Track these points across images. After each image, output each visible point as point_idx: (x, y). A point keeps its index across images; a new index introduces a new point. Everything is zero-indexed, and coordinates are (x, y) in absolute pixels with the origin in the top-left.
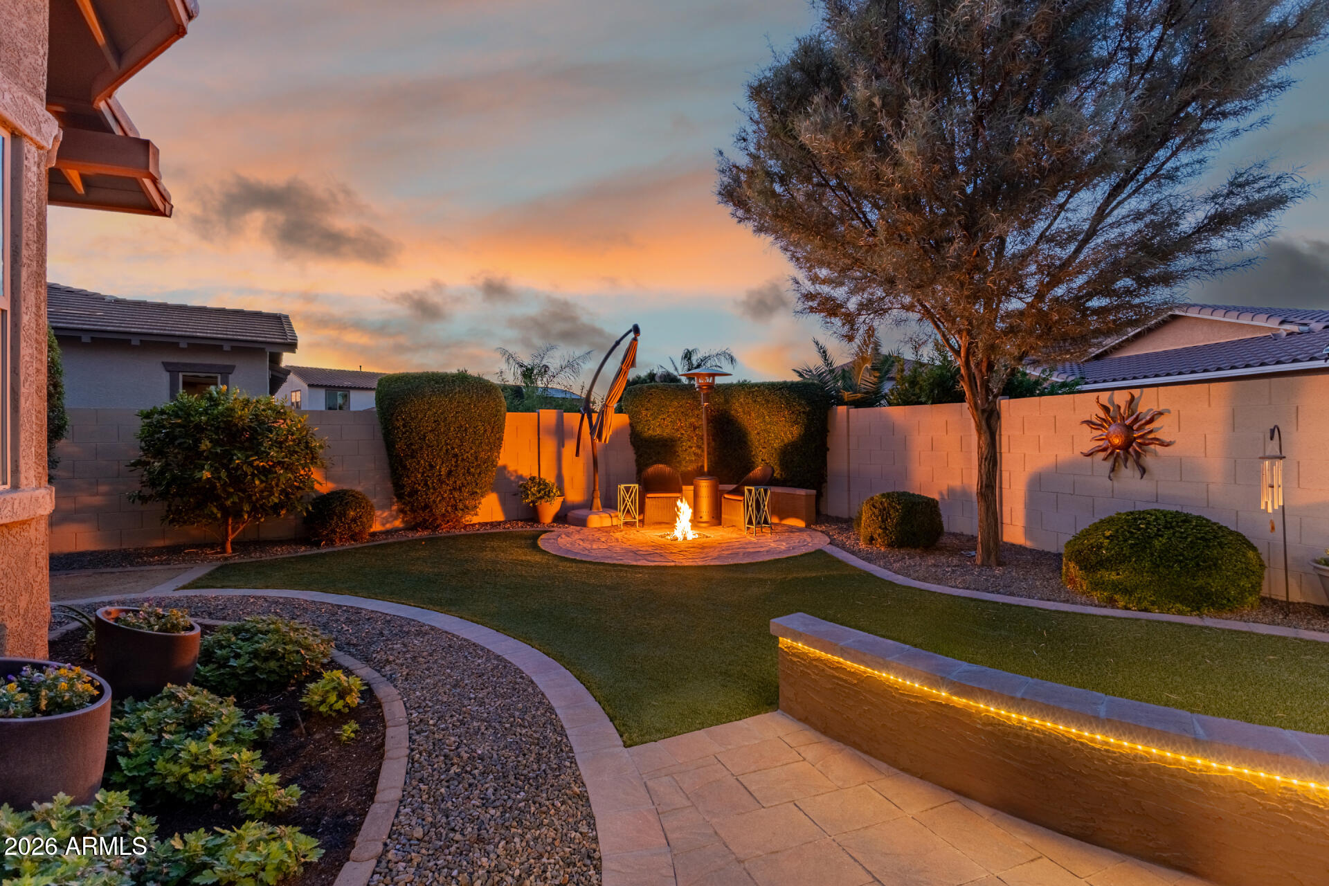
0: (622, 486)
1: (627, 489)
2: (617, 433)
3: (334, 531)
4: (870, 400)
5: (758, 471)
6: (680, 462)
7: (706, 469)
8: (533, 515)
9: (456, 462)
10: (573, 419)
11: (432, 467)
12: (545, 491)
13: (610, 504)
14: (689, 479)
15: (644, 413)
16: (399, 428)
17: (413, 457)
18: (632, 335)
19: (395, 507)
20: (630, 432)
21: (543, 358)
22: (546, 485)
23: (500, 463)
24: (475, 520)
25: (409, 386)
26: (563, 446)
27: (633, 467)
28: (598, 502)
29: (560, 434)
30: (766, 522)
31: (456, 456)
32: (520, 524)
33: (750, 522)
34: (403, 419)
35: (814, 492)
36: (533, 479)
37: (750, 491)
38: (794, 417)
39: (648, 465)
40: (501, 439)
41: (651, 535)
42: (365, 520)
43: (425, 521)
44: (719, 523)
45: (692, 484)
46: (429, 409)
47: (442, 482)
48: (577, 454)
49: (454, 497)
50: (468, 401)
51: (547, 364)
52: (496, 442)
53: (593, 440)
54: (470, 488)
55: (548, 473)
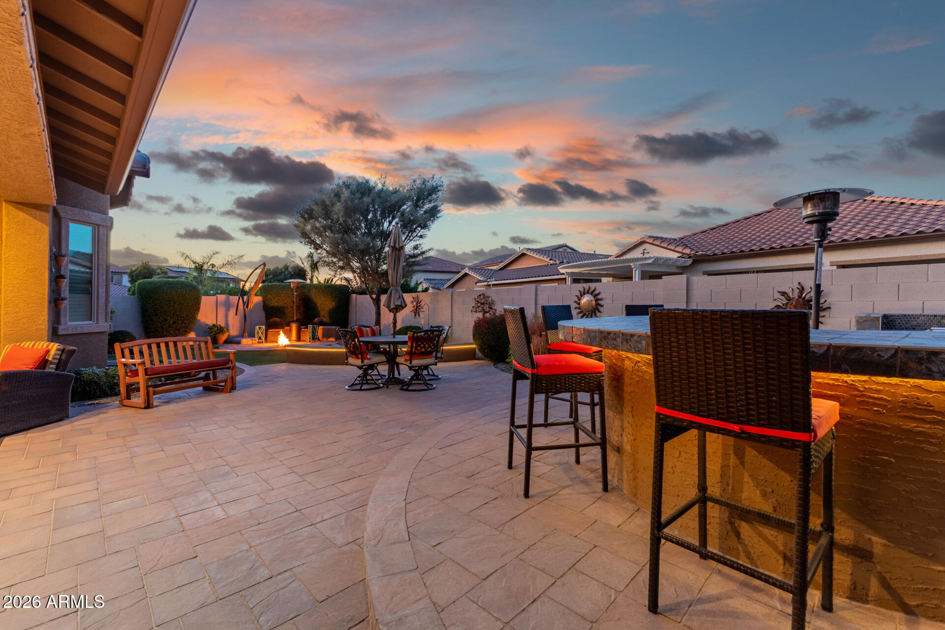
0: (257, 327)
1: (260, 328)
2: (257, 305)
5: (316, 320)
6: (284, 317)
7: (295, 319)
9: (178, 318)
10: (234, 299)
11: (165, 320)
12: (221, 330)
13: (252, 335)
14: (288, 324)
15: (271, 296)
17: (156, 316)
20: (262, 304)
21: (210, 259)
22: (222, 327)
23: (198, 318)
26: (229, 311)
27: (264, 320)
28: (246, 334)
29: (228, 305)
30: (317, 338)
31: (177, 315)
33: (310, 338)
34: (152, 300)
35: (341, 327)
36: (214, 325)
37: (312, 327)
39: (270, 319)
40: (199, 308)
41: (268, 346)
44: (299, 340)
45: (289, 326)
46: (166, 296)
48: (236, 314)
50: (184, 292)
51: (213, 263)
52: (198, 309)
53: (244, 308)
54: (183, 329)
55: (221, 322)
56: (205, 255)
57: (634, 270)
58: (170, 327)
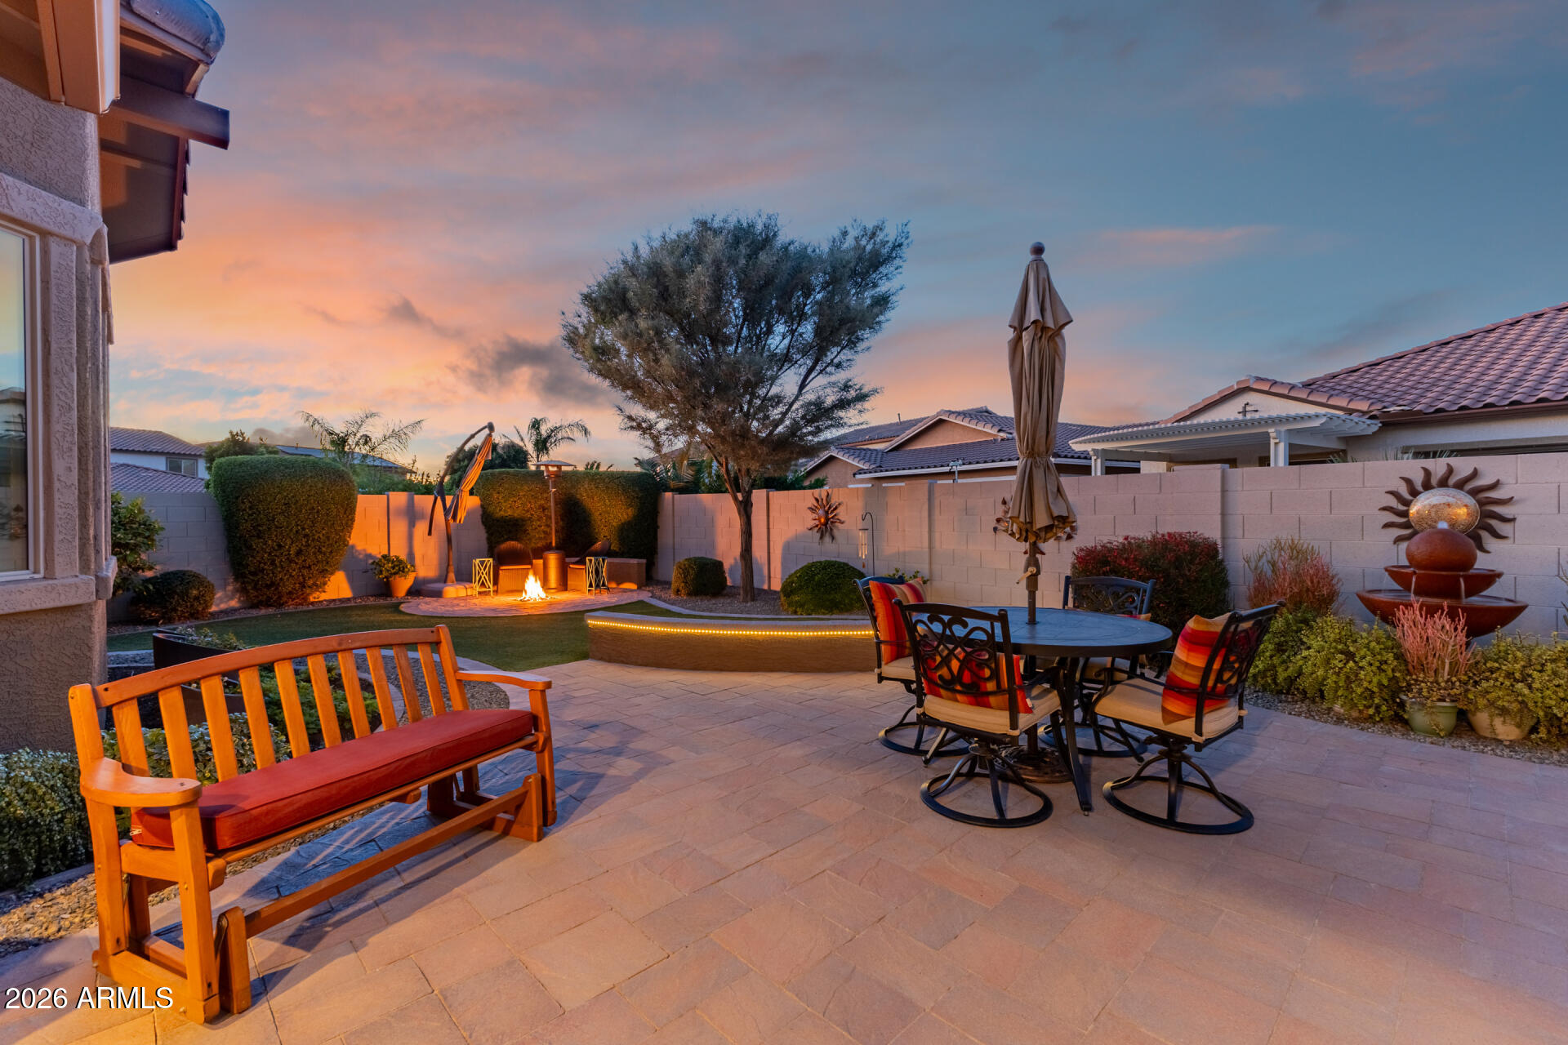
0: (477, 561)
1: (482, 563)
2: (470, 515)
3: (175, 610)
4: (692, 487)
5: (598, 545)
6: (530, 539)
7: (554, 544)
8: (386, 590)
9: (307, 542)
10: (425, 501)
11: (280, 546)
12: (400, 567)
13: (465, 577)
14: (539, 553)
15: (495, 496)
16: (245, 510)
17: (259, 537)
18: (487, 431)
19: (230, 588)
20: (481, 512)
21: (360, 426)
22: (400, 562)
23: (351, 542)
24: (323, 597)
25: (257, 471)
26: (414, 526)
27: (484, 544)
28: (452, 576)
29: (412, 516)
30: (604, 585)
31: (306, 536)
32: (372, 599)
33: (591, 586)
34: (250, 502)
35: (644, 561)
36: (384, 557)
37: (591, 561)
38: (628, 500)
39: (499, 543)
40: (353, 520)
41: (502, 601)
42: (208, 598)
43: (269, 598)
44: (566, 590)
45: (541, 558)
46: (279, 493)
47: (291, 561)
48: (430, 533)
49: (303, 575)
50: (320, 485)
51: (368, 434)
52: (349, 524)
53: (447, 521)
54: (320, 567)
55: (399, 551)
56: (350, 418)
57: (1272, 442)
58: (290, 562)
